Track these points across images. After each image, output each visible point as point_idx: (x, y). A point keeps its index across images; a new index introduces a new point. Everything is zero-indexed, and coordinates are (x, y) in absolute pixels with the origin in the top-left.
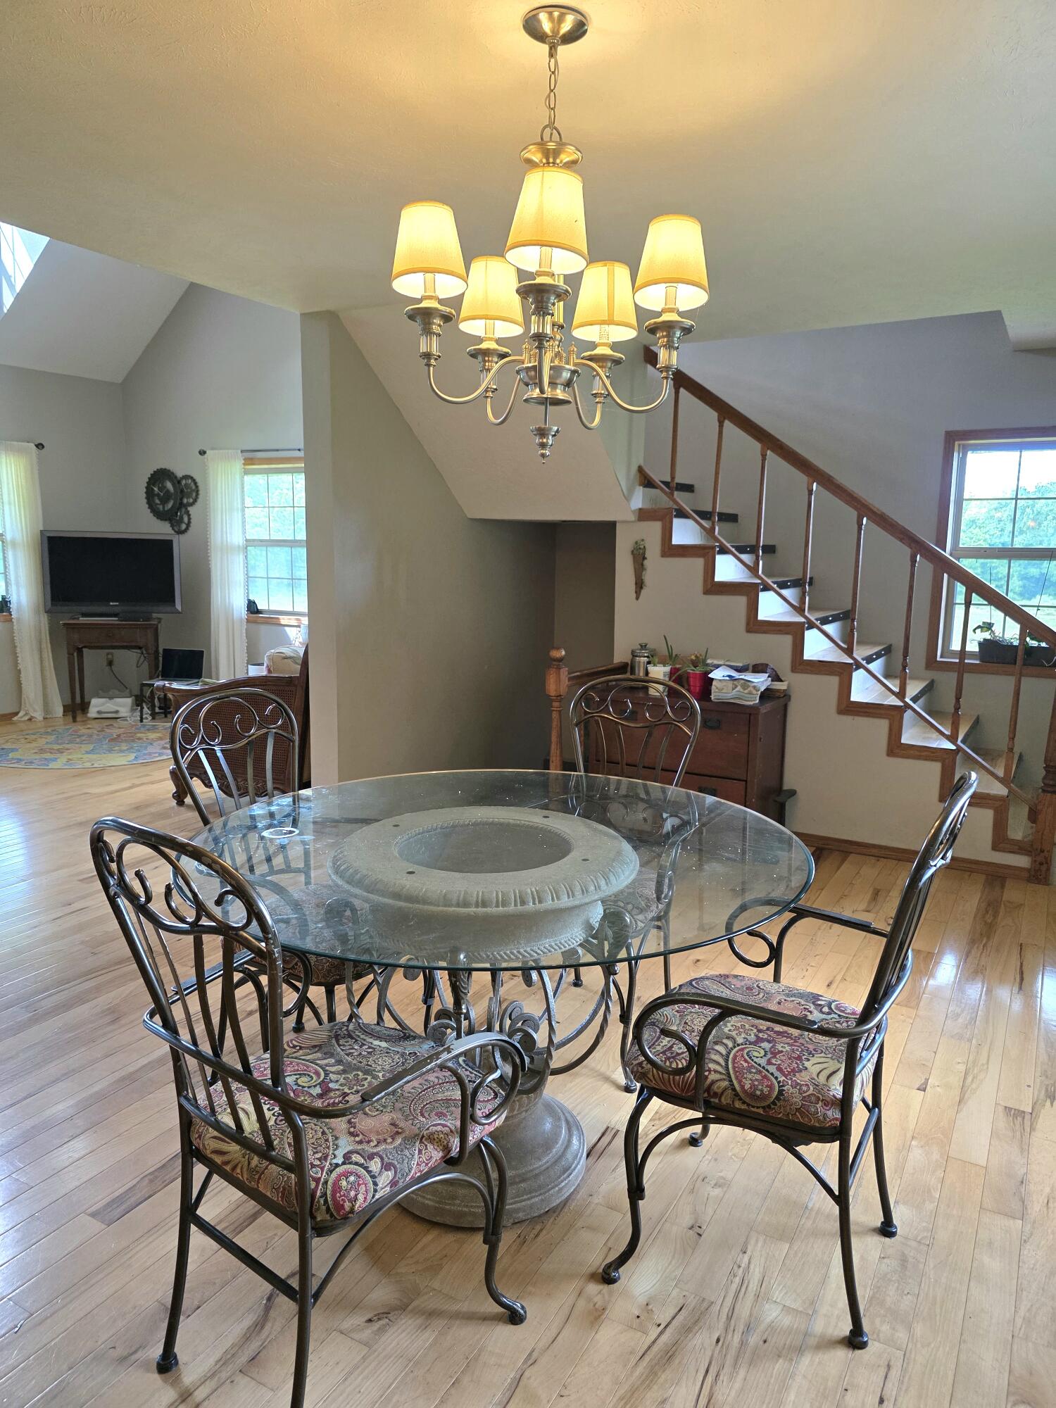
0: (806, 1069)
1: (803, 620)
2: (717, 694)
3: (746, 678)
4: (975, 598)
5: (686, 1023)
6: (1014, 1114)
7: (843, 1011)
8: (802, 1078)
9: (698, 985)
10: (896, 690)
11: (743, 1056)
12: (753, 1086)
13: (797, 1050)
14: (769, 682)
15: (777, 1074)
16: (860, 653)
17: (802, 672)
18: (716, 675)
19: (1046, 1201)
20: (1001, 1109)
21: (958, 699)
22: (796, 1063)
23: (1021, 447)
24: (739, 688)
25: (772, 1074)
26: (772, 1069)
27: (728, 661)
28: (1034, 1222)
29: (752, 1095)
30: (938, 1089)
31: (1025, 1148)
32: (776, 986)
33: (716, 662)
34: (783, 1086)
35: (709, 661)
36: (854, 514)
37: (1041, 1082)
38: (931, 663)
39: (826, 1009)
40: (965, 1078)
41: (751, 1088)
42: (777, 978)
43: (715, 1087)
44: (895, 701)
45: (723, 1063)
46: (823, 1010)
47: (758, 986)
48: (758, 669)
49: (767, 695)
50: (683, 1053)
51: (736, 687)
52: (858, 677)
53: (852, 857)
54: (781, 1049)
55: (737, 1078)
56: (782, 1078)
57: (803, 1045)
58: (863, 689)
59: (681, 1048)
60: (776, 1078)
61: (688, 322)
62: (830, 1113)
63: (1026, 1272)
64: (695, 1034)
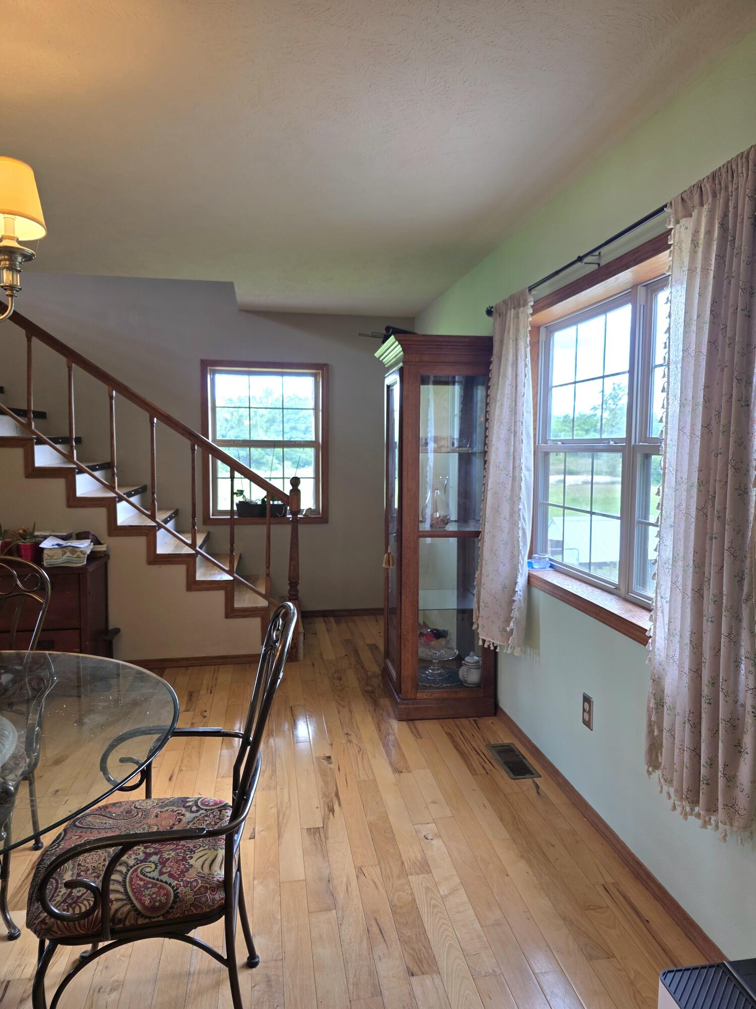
0: (192, 866)
1: (114, 495)
2: (48, 561)
3: (72, 545)
4: (237, 474)
5: (79, 865)
6: (313, 832)
7: (207, 805)
8: (191, 875)
9: (82, 823)
10: (189, 542)
11: (137, 876)
12: (152, 899)
13: (181, 852)
14: (92, 546)
15: (170, 880)
16: (160, 517)
17: (117, 535)
18: (46, 544)
19: (346, 888)
20: (305, 832)
21: (232, 544)
22: (183, 864)
23: (249, 373)
24: (68, 554)
25: (166, 882)
26: (165, 878)
27: (53, 531)
28: (343, 908)
29: (153, 908)
30: (262, 833)
31: (325, 854)
32: (149, 802)
33: (44, 534)
34: (177, 889)
35: (36, 533)
36: (147, 415)
37: (324, 801)
38: (207, 520)
39: (194, 808)
40: (278, 817)
41: (150, 902)
42: (148, 794)
43: (119, 915)
44: (188, 551)
45: (122, 890)
46: (193, 809)
47: (135, 807)
48: (81, 536)
49: (93, 557)
50: (83, 894)
51: (65, 553)
52: (161, 534)
53: (167, 671)
54: (168, 857)
55: (137, 898)
56: (174, 883)
57: (184, 846)
58: (165, 544)
59: (80, 891)
60: (170, 885)
61: (29, 251)
62: (217, 897)
63: (347, 947)
64: (90, 872)
